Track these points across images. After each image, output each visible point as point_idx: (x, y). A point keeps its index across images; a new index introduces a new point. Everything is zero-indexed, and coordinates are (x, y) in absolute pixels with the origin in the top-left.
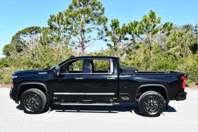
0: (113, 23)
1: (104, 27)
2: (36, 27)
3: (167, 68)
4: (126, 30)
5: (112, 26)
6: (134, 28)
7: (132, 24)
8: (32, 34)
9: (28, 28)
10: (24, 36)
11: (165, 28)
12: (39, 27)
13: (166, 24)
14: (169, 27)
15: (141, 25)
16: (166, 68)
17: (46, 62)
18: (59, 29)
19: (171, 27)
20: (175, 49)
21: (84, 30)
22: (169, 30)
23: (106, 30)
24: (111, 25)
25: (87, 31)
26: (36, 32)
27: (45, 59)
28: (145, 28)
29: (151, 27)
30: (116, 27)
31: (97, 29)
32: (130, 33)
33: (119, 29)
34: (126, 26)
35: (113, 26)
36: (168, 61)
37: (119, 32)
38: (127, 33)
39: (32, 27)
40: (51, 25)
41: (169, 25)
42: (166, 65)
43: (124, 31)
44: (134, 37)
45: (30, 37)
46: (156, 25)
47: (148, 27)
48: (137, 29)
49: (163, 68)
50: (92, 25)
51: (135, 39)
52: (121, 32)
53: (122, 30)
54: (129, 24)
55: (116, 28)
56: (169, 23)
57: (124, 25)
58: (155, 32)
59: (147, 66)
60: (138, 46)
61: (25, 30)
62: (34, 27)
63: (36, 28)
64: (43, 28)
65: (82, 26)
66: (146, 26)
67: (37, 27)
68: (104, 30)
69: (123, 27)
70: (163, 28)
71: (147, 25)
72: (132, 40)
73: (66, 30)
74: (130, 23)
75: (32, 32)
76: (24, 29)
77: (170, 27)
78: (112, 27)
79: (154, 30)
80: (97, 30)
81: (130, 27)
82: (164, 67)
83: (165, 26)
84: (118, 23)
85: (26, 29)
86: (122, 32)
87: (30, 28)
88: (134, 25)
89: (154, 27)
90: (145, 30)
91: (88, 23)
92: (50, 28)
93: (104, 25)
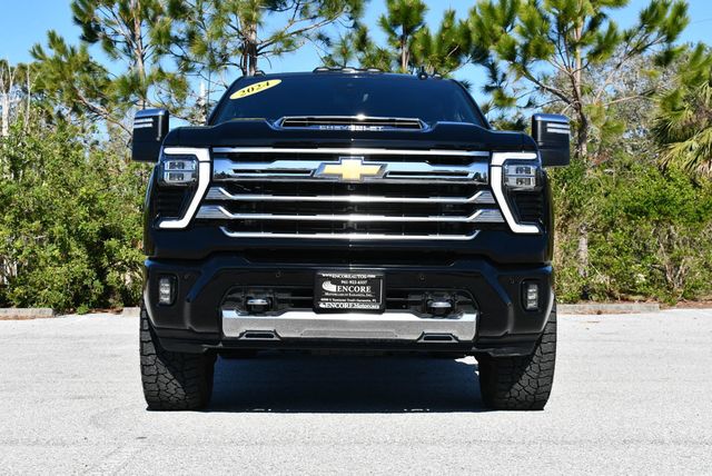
0: (396, 12)
1: (355, 26)
3: (667, 214)
4: (461, 42)
5: (388, 26)
6: (498, 28)
7: (490, 9)
11: (651, 28)
13: (653, 6)
14: (669, 22)
15: (537, 16)
16: (660, 212)
17: (84, 190)
18: (129, 45)
19: (680, 20)
20: (695, 145)
21: (255, 45)
22: (670, 38)
23: (363, 42)
24: (387, 17)
25: (270, 48)
27: (73, 176)
28: (554, 27)
29: (584, 25)
30: (408, 31)
31: (320, 37)
32: (481, 57)
33: (427, 38)
34: (457, 24)
35: (395, 24)
36: (670, 179)
37: (426, 52)
38: (464, 59)
40: (89, 23)
41: (669, 14)
42: (664, 201)
43: (451, 48)
44: (499, 77)
46: (605, 16)
47: (570, 25)
48: (515, 35)
49: (646, 214)
50: (292, 22)
51: (503, 84)
52: (435, 54)
53: (441, 41)
54: (473, 13)
55: (409, 37)
56: (666, 6)
57: (450, 16)
58: (604, 47)
59: (570, 208)
60: (520, 121)
65: (249, 20)
66: (558, 18)
68: (351, 45)
69: (444, 29)
70: (640, 28)
71: (565, 11)
72: (488, 89)
73: (169, 44)
74: (481, 7)
77: (674, 21)
78: (391, 32)
79: (599, 38)
80: (320, 42)
81: (480, 25)
82: (652, 211)
83: (649, 18)
84: (421, 8)
86: (439, 52)
88: (498, 13)
89: (594, 25)
90: (555, 37)
91: (274, 8)
92: (83, 38)
93: (351, 19)
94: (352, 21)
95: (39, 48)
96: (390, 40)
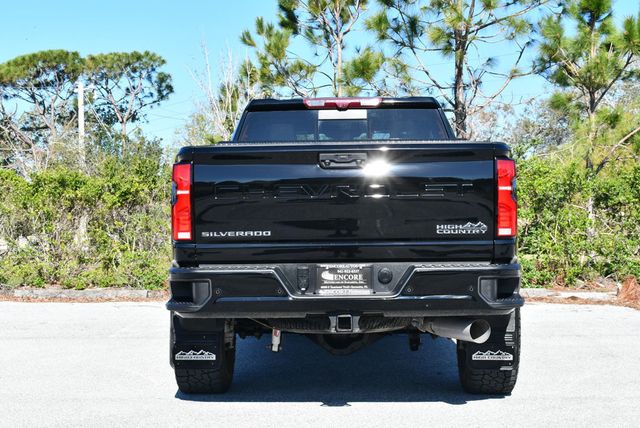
2: (62, 51)
8: (38, 86)
9: (24, 59)
10: (6, 97)
12: (76, 54)
26: (60, 77)
35: (584, 12)
39: (43, 53)
45: (30, 100)
55: (597, 25)
61: (12, 68)
62: (52, 52)
63: (63, 56)
64: (93, 59)
67: (67, 54)
75: (43, 78)
76: (9, 64)
78: (581, 19)
85: (16, 63)
87: (34, 56)
92: (283, 24)
93: (560, 5)
94: (561, 8)
95: (248, 34)
96: (579, 27)
